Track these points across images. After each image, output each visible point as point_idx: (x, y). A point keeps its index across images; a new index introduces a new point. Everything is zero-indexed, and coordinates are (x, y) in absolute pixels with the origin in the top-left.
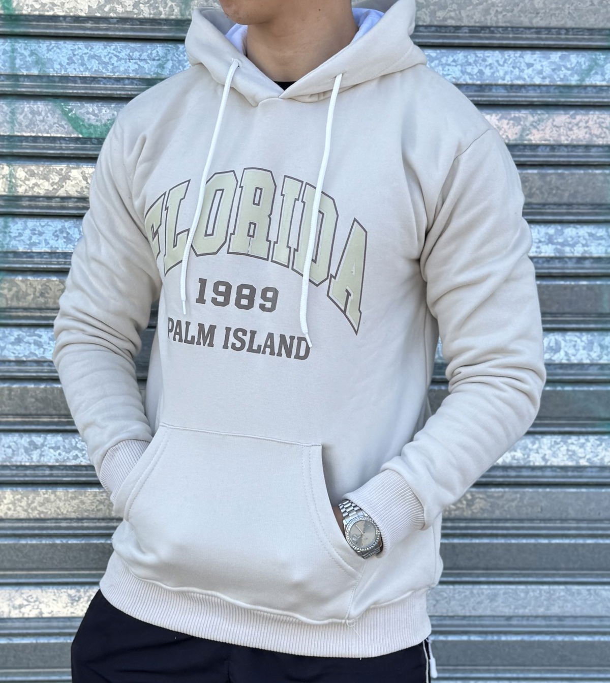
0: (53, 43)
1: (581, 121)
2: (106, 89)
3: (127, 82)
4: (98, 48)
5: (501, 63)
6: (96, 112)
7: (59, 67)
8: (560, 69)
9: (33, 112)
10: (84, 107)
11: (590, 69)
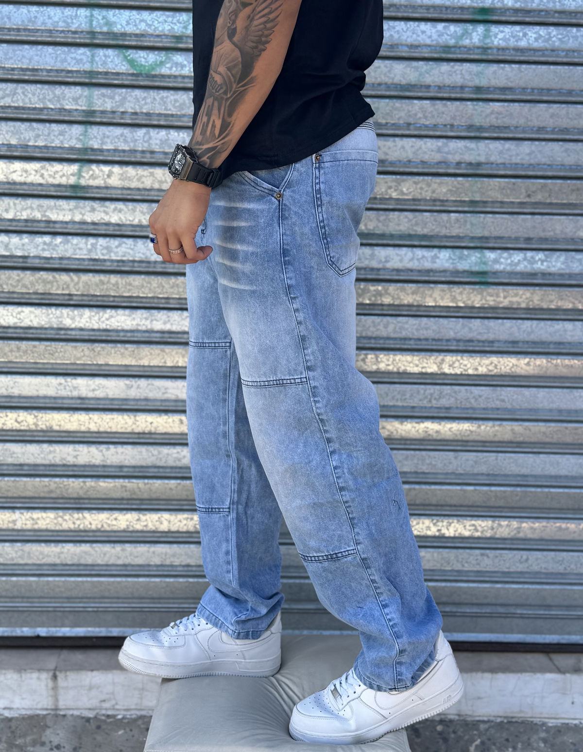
0: (117, 11)
1: (457, 70)
2: (150, 41)
3: (163, 37)
4: (145, 15)
5: (405, 30)
6: (146, 56)
7: (120, 27)
8: (443, 35)
9: (105, 56)
10: (137, 53)
11: (463, 35)
